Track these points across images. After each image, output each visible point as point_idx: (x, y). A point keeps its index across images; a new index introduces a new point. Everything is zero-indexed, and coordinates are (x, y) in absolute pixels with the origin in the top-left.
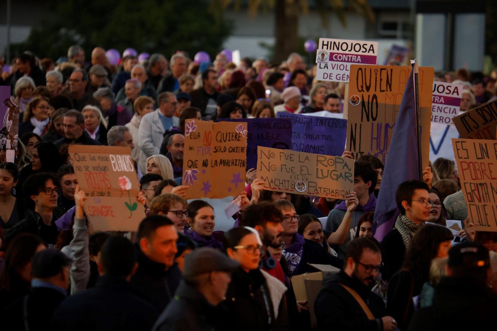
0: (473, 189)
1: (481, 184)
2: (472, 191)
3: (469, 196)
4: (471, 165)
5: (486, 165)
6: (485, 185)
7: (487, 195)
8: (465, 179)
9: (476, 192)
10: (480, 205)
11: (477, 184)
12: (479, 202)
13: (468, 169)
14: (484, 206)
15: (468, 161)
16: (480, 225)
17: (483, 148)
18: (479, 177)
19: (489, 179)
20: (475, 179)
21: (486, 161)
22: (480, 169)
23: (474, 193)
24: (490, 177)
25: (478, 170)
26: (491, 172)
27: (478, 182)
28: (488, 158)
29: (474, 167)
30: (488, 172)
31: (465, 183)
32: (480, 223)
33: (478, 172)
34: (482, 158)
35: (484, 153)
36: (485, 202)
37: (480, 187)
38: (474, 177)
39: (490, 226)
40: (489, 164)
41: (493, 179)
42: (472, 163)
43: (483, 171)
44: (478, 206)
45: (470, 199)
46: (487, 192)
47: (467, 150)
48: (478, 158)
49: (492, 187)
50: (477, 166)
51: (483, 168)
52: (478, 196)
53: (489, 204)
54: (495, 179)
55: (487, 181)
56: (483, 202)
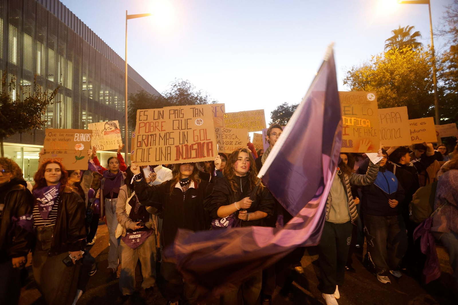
0: (144, 137)
1: (151, 135)
3: (139, 143)
5: (160, 122)
6: (155, 135)
7: (154, 141)
8: (139, 133)
9: (146, 141)
10: (146, 148)
11: (148, 135)
12: (146, 147)
13: (144, 126)
14: (149, 148)
15: (145, 122)
16: (142, 161)
17: (160, 113)
18: (152, 130)
19: (160, 131)
20: (148, 132)
21: (161, 120)
22: (154, 126)
23: (144, 141)
25: (152, 126)
26: (162, 126)
27: (149, 134)
28: (163, 119)
29: (150, 126)
30: (160, 128)
31: (138, 136)
32: (142, 160)
33: (152, 128)
34: (158, 119)
35: (161, 116)
36: (151, 146)
37: (150, 137)
39: (150, 162)
40: (162, 122)
41: (162, 131)
42: (149, 123)
43: (156, 127)
44: (144, 149)
45: (139, 145)
46: (154, 139)
47: (147, 116)
48: (154, 119)
49: (160, 136)
50: (152, 124)
51: (157, 125)
52: (146, 143)
53: (154, 147)
54: (165, 130)
55: (157, 132)
56: (149, 146)
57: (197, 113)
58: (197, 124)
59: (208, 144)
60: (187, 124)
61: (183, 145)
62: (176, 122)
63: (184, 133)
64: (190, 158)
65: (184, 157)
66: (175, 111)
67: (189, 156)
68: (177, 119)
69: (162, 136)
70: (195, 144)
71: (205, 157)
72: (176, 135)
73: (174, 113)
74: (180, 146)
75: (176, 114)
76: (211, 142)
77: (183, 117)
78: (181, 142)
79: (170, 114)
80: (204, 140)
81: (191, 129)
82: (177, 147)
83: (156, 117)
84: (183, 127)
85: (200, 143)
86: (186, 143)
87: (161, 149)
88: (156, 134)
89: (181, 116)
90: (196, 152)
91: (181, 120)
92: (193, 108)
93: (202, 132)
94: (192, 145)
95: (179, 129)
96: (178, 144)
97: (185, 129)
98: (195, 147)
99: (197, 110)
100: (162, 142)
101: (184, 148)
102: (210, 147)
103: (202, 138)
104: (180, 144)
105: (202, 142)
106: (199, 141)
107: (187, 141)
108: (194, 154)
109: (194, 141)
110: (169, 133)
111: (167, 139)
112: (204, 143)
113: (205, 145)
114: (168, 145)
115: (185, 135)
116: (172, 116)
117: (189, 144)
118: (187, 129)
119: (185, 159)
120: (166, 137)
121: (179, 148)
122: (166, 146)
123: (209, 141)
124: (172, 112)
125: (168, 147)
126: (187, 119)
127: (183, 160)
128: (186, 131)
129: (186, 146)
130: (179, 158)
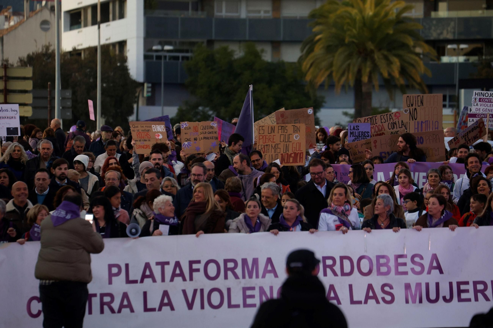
0: (262, 147)
1: (267, 145)
2: (262, 148)
4: (264, 137)
5: (272, 136)
9: (263, 149)
11: (265, 145)
13: (262, 138)
14: (265, 155)
15: (263, 135)
17: (272, 129)
18: (267, 142)
20: (265, 143)
21: (273, 134)
22: (268, 138)
24: (272, 141)
26: (273, 139)
27: (266, 144)
30: (272, 140)
33: (267, 140)
34: (271, 133)
35: (272, 131)
36: (266, 153)
37: (266, 146)
38: (264, 142)
40: (273, 136)
41: (273, 142)
42: (265, 136)
43: (269, 139)
47: (264, 130)
48: (269, 133)
49: (272, 146)
50: (267, 137)
51: (270, 138)
52: (263, 150)
53: (268, 154)
54: (275, 142)
55: (270, 143)
56: (265, 154)
57: (296, 130)
58: (295, 139)
59: (300, 153)
60: (289, 138)
61: (286, 153)
62: (282, 136)
63: (286, 145)
64: (289, 163)
65: (286, 162)
66: (282, 127)
67: (288, 162)
68: (283, 134)
69: (273, 146)
70: (292, 153)
71: (298, 162)
72: (281, 146)
73: (281, 129)
74: (284, 154)
75: (283, 130)
76: (303, 153)
77: (287, 133)
78: (285, 152)
79: (278, 129)
80: (299, 151)
81: (291, 142)
82: (282, 154)
83: (270, 132)
84: (286, 141)
85: (296, 153)
86: (287, 152)
87: (272, 155)
88: (269, 145)
89: (286, 131)
90: (293, 159)
91: (286, 135)
92: (294, 126)
93: (298, 144)
94: (291, 154)
95: (284, 142)
96: (283, 153)
97: (287, 142)
98: (293, 155)
99: (296, 127)
100: (273, 150)
101: (286, 155)
102: (301, 157)
103: (297, 150)
104: (284, 153)
105: (297, 152)
106: (295, 152)
107: (288, 151)
108: (291, 159)
109: (292, 151)
110: (277, 144)
111: (276, 149)
112: (298, 153)
113: (299, 155)
114: (276, 153)
115: (287, 146)
116: (280, 131)
117: (289, 153)
118: (289, 142)
119: (286, 163)
120: (276, 147)
121: (283, 155)
122: (275, 153)
123: (301, 152)
124: (280, 128)
125: (276, 154)
126: (289, 134)
127: (285, 164)
128: (288, 143)
129: (288, 154)
130: (283, 162)
